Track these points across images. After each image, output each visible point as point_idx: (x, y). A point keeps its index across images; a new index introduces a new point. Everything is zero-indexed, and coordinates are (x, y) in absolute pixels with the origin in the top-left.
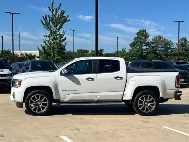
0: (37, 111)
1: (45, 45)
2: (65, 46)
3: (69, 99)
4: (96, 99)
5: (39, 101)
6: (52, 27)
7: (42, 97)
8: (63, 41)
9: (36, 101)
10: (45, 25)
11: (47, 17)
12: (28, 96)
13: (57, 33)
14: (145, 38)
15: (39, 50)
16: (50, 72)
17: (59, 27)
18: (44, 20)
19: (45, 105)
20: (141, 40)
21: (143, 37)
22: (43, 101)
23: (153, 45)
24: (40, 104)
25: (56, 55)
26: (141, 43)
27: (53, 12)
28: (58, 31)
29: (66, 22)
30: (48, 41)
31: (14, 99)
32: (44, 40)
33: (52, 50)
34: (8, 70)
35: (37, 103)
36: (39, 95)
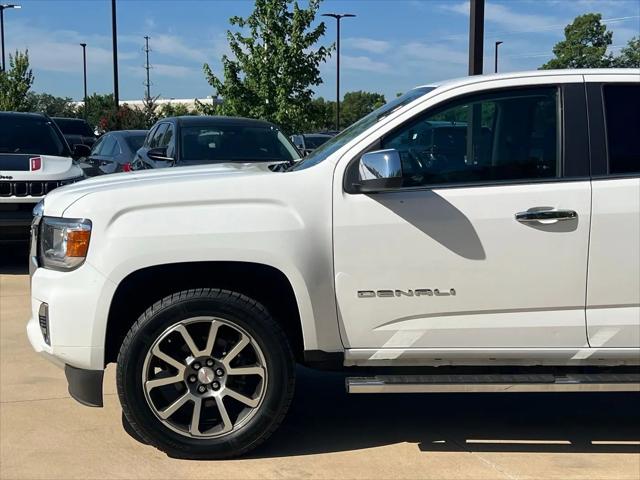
0: (194, 430)
1: (237, 60)
3: (401, 351)
4: (583, 353)
5: (212, 362)
7: (227, 338)
8: (312, 38)
9: (190, 360)
12: (136, 327)
13: (285, 7)
14: (595, 45)
15: (213, 81)
19: (248, 385)
20: (581, 54)
21: (590, 44)
22: (234, 364)
24: (216, 381)
25: (280, 101)
30: (250, 43)
31: (49, 344)
32: (233, 39)
33: (263, 81)
34: (70, 159)
35: (196, 376)
36: (208, 325)
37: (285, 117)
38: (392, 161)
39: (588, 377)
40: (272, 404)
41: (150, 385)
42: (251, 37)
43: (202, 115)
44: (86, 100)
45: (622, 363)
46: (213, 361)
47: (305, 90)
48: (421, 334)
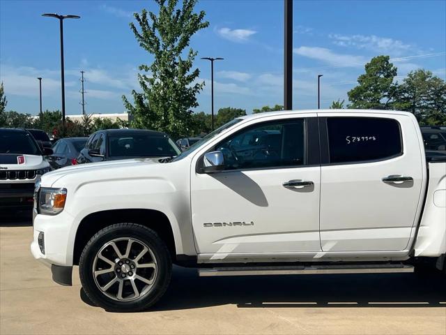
0: (119, 297)
1: (143, 92)
2: (196, 94)
4: (319, 255)
5: (128, 261)
6: (161, 42)
7: (136, 249)
8: (190, 79)
9: (117, 260)
10: (141, 37)
11: (148, 16)
12: (90, 243)
13: (174, 59)
14: (385, 77)
15: (128, 106)
16: (160, 161)
17: (178, 42)
18: (141, 23)
19: (147, 273)
20: (377, 82)
21: (382, 76)
22: (140, 262)
23: (406, 95)
24: (131, 271)
25: (171, 118)
26: (376, 90)
27: (162, 4)
28: (177, 55)
29: (197, 29)
30: (152, 82)
31: (44, 253)
32: (142, 79)
33: (160, 105)
34: (41, 156)
35: (121, 269)
36: (126, 242)
37: (174, 128)
38: (219, 156)
39: (321, 267)
40: (160, 283)
41: (96, 273)
42: (152, 77)
43: (122, 128)
44: (41, 115)
45: (340, 260)
46: (130, 261)
47: (187, 111)
48: (236, 246)
